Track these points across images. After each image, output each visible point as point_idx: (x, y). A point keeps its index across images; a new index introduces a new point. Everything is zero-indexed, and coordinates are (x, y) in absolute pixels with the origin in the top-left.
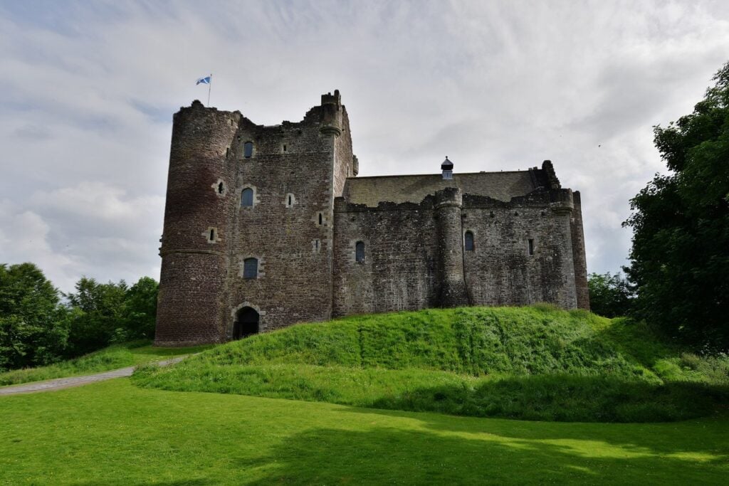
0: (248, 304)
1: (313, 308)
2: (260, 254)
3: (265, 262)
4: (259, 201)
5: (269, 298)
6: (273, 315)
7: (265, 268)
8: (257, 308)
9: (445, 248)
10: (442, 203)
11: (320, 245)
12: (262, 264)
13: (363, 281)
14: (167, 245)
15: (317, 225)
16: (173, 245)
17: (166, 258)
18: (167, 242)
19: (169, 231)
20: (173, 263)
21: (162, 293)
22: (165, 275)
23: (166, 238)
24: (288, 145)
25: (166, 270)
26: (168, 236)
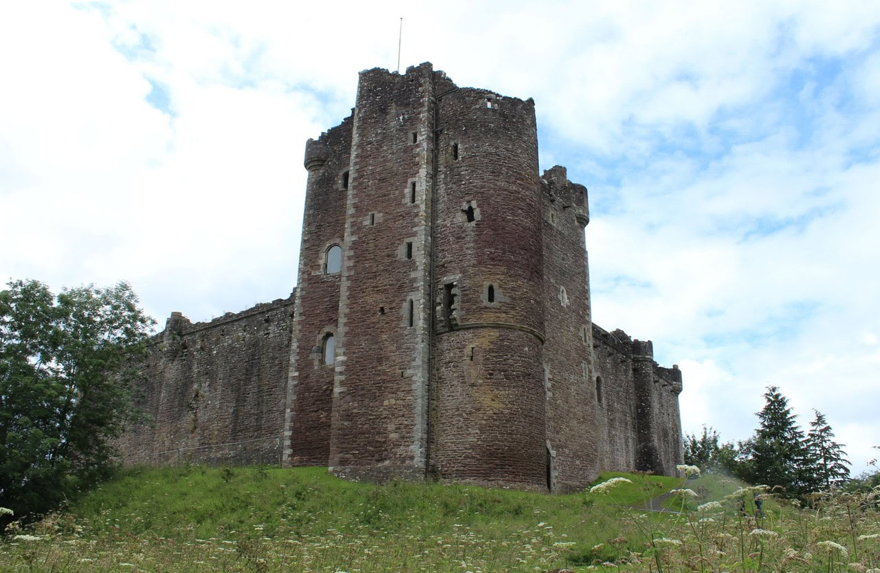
1: (588, 455)
2: (547, 363)
3: (551, 377)
6: (562, 458)
7: (552, 386)
8: (549, 445)
11: (587, 370)
13: (603, 428)
14: (513, 312)
15: (584, 343)
16: (526, 318)
17: (511, 336)
18: (513, 308)
19: (513, 289)
20: (527, 349)
21: (508, 395)
22: (512, 365)
23: (508, 300)
24: (555, 217)
25: (513, 356)
26: (514, 299)
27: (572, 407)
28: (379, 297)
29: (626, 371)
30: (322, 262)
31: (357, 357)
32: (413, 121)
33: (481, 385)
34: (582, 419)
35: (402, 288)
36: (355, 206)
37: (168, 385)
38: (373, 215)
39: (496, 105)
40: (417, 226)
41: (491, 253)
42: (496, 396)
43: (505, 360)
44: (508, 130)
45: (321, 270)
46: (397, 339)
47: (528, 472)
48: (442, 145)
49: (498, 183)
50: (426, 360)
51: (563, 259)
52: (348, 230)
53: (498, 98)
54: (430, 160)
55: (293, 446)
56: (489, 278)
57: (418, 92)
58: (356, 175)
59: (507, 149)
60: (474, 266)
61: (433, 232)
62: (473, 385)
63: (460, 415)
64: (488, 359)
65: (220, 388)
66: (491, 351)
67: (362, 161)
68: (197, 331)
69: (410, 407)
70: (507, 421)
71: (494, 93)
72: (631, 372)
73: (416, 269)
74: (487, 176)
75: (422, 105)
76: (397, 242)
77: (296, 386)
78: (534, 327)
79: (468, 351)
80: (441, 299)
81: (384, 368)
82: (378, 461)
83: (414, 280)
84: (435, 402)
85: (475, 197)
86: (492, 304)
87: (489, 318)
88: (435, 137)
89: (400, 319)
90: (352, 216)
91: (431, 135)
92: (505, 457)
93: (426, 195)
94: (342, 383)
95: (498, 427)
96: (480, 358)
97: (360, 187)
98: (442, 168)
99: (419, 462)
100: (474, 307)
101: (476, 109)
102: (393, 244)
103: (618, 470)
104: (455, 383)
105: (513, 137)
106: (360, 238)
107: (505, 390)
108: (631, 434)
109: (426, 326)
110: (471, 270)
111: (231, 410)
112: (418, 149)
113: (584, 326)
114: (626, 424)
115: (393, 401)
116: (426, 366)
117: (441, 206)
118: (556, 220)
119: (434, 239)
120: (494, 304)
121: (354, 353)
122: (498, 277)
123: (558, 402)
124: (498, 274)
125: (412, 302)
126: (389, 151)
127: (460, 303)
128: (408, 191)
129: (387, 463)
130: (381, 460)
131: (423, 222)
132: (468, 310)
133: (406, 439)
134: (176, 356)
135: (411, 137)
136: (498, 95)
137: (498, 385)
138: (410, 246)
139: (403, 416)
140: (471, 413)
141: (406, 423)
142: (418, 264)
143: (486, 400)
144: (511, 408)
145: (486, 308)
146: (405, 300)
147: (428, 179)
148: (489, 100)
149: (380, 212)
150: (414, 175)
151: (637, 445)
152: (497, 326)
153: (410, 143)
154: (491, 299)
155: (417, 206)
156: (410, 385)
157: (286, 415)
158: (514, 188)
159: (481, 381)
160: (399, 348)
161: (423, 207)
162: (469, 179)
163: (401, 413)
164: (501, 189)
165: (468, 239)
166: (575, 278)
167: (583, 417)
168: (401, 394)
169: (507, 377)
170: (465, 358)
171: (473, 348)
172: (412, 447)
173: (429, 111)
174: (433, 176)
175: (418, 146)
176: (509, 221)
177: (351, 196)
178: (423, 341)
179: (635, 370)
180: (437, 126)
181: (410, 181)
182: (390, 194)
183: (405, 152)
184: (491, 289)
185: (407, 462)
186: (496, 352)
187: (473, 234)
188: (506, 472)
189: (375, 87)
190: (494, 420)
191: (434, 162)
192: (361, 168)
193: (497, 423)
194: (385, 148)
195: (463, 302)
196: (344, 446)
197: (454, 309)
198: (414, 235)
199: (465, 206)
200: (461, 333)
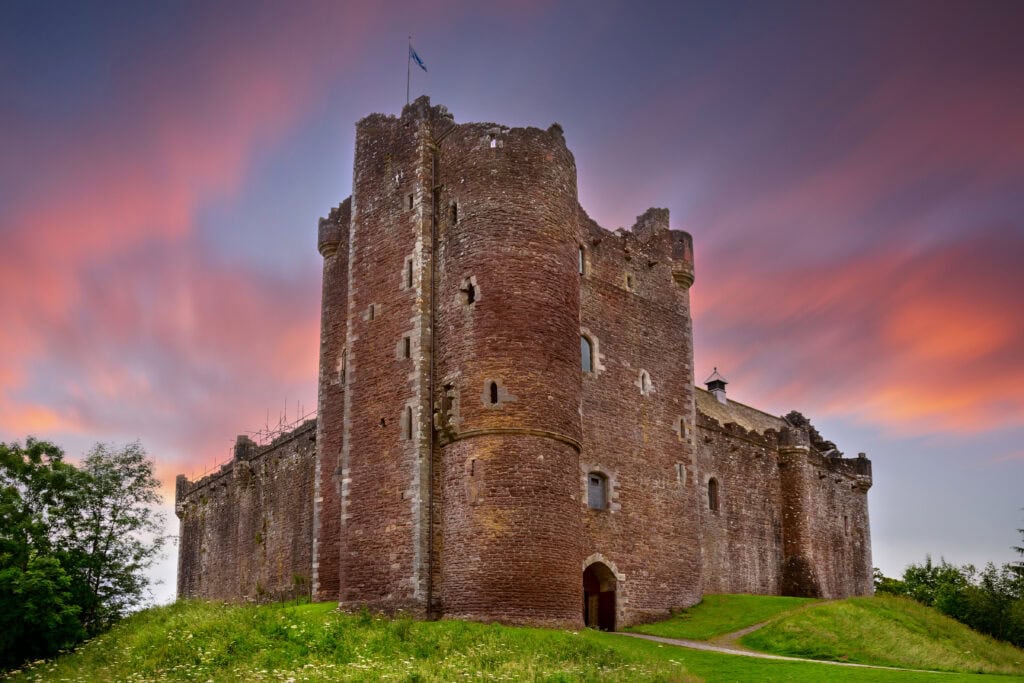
0: (600, 558)
1: (682, 576)
2: (612, 468)
3: (619, 485)
4: (603, 368)
5: (629, 552)
6: (636, 582)
7: (621, 496)
8: (613, 567)
9: (800, 510)
10: (798, 447)
11: (685, 472)
12: (616, 488)
13: (719, 542)
14: (521, 414)
15: (680, 439)
16: (540, 419)
17: (519, 444)
18: (521, 408)
19: (522, 384)
20: (542, 457)
21: (514, 514)
22: (520, 479)
23: (515, 399)
24: (634, 279)
25: (520, 467)
26: (523, 396)
27: (655, 520)
28: (379, 407)
29: (765, 469)
30: (339, 368)
31: (361, 479)
32: (408, 179)
33: (482, 504)
34: (672, 534)
35: (402, 394)
36: (356, 299)
37: (244, 516)
38: (373, 307)
39: (501, 142)
40: (414, 316)
41: (493, 341)
42: (500, 517)
43: (512, 472)
44: (517, 174)
45: (339, 378)
46: (397, 455)
47: (543, 604)
48: (442, 207)
49: (503, 249)
50: (426, 477)
51: (646, 334)
52: (350, 328)
53: (504, 132)
54: (428, 229)
55: (320, 579)
56: (490, 373)
57: (413, 139)
58: (355, 259)
59: (515, 202)
60: (474, 360)
61: (433, 322)
62: (474, 505)
63: (460, 541)
64: (489, 473)
65: (282, 517)
66: (494, 462)
67: (360, 240)
68: (262, 455)
69: (409, 533)
70: (513, 545)
71: (498, 126)
72: (775, 469)
73: (413, 370)
74: (489, 240)
75: (417, 156)
76: (396, 338)
77: (321, 513)
78: (552, 429)
79: (468, 464)
80: (439, 404)
81: (386, 489)
82: (382, 595)
83: (411, 384)
84: (439, 526)
85: (474, 271)
86: (495, 405)
87: (489, 423)
88: (435, 197)
89: (399, 431)
90: (353, 311)
91: (430, 195)
92: (510, 587)
93: (423, 275)
94: (349, 509)
95: (501, 553)
96: (481, 472)
97: (360, 273)
98: (442, 238)
99: (419, 595)
100: (474, 411)
101: (475, 152)
102: (391, 341)
103: (746, 591)
104: (456, 503)
105: (524, 183)
106: (361, 337)
107: (511, 509)
108: (771, 547)
109: (424, 438)
110: (470, 366)
111: (290, 541)
112: (414, 217)
113: (680, 417)
114: (762, 533)
115: (394, 527)
116: (425, 485)
117: (441, 288)
118: (636, 283)
119: (435, 329)
120: (499, 405)
121: (358, 474)
122: (501, 370)
123: (631, 515)
124: (502, 367)
125: (410, 410)
126: (387, 224)
127: (459, 407)
128: (404, 272)
129: (390, 596)
130: (384, 594)
131: (420, 310)
132: (467, 416)
133: (406, 569)
134: (247, 484)
135: (407, 201)
136: (503, 128)
137: (502, 503)
138: (408, 340)
139: (404, 544)
140: (472, 538)
141: (406, 551)
142: (415, 363)
143: (488, 523)
144: (518, 530)
145: (486, 411)
146: (403, 408)
147: (425, 255)
148: (492, 136)
149: (378, 303)
150: (410, 251)
151: (782, 558)
152: (500, 433)
153: (406, 210)
154: (494, 399)
155: (414, 291)
156: (409, 508)
157: (314, 546)
158: (526, 253)
159: (481, 500)
160: (398, 466)
161: (419, 291)
162: (468, 249)
163: (401, 541)
164: (507, 256)
165: (467, 326)
166: (666, 357)
167: (675, 531)
168: (401, 519)
169: (513, 493)
170: (465, 473)
171: (473, 461)
172: (412, 579)
173: (425, 163)
174: (432, 249)
175: (413, 213)
176: (516, 297)
177: (351, 287)
178: (421, 456)
179: (781, 465)
180: (436, 182)
181: (406, 259)
182: (387, 279)
183: (401, 223)
184: (494, 387)
185: (408, 595)
186: (499, 464)
187: (471, 319)
188: (511, 605)
189: (372, 141)
190: (498, 545)
191: (433, 230)
192: (360, 249)
193: (500, 548)
194: (382, 220)
195: (462, 405)
196: (352, 579)
197: (451, 415)
198: (411, 327)
199: (464, 285)
200: (462, 443)
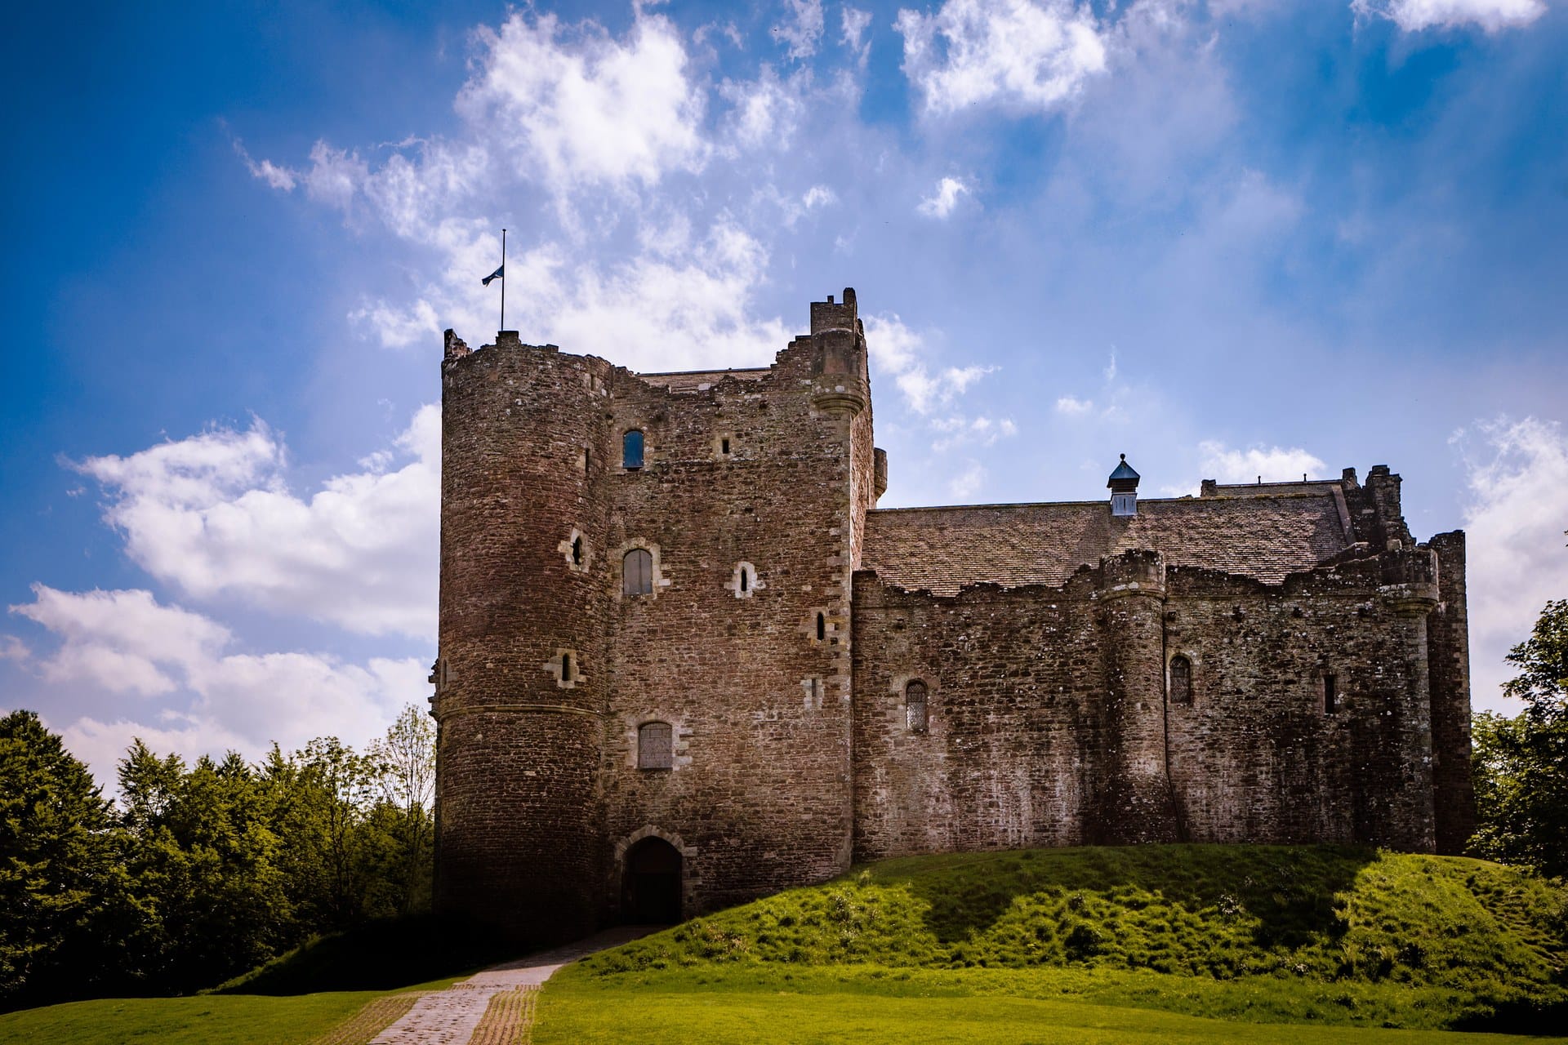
0: (653, 831)
1: (809, 838)
4: (667, 582)
5: (705, 817)
6: (715, 856)
8: (676, 840)
9: (1123, 696)
10: (1117, 588)
11: (821, 690)
12: (683, 737)
14: (460, 692)
15: (816, 643)
16: (477, 693)
17: (460, 724)
18: (460, 686)
20: (480, 736)
21: (455, 806)
22: (460, 765)
23: (456, 677)
24: (733, 439)
25: (461, 752)
26: (462, 671)
27: (757, 766)
29: (1057, 638)
41: (445, 615)
42: (447, 810)
43: (454, 759)
49: (451, 506)
56: (443, 651)
72: (1087, 632)
78: (491, 701)
87: (443, 707)
95: (447, 849)
107: (454, 800)
108: (1068, 765)
113: (816, 611)
118: (737, 444)
120: (446, 686)
122: (449, 646)
123: (709, 768)
124: (449, 642)
137: (449, 794)
143: (443, 817)
144: (457, 824)
145: (442, 693)
152: (448, 716)
154: (445, 679)
158: (467, 503)
167: (797, 776)
169: (456, 782)
179: (1103, 622)
184: (445, 666)
186: (448, 751)
190: (445, 841)
193: (447, 845)
